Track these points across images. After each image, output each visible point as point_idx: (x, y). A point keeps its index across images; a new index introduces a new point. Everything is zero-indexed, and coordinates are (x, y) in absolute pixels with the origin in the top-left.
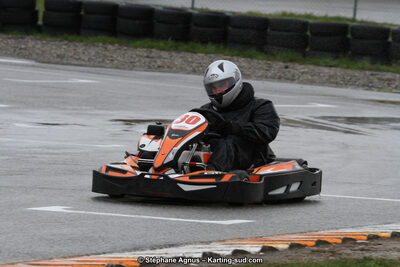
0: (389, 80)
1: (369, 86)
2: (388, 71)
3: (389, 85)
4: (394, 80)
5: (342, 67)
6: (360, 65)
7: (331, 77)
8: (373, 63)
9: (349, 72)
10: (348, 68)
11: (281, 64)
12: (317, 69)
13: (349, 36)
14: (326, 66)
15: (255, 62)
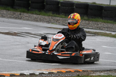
0: (57, 20)
1: (48, 22)
2: (58, 17)
3: (56, 22)
4: (59, 20)
5: (42, 15)
6: (48, 14)
7: (36, 18)
8: (53, 13)
9: (43, 17)
10: (44, 15)
11: (19, 13)
12: (31, 15)
13: (45, 3)
14: (36, 14)
15: (9, 12)
